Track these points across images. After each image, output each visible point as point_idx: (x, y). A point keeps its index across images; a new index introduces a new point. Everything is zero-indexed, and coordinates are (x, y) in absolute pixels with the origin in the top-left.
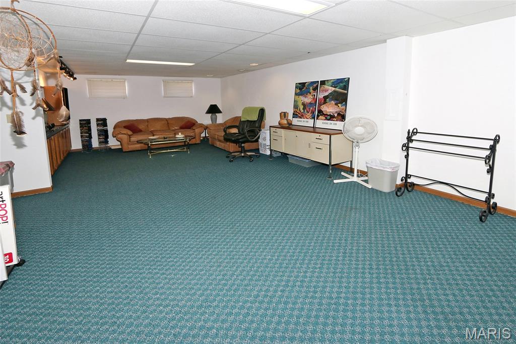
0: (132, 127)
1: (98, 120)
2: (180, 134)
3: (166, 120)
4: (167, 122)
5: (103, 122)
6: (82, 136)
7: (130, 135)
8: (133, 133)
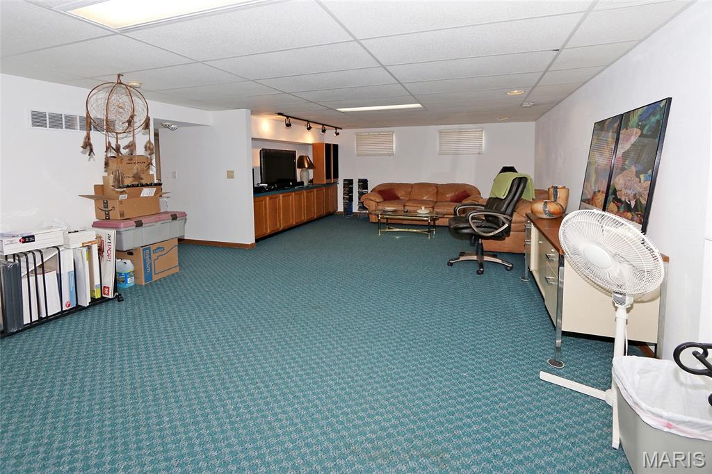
0: (388, 193)
1: (360, 181)
2: (423, 208)
3: (437, 186)
4: (436, 191)
5: (364, 184)
6: (344, 198)
7: (378, 203)
8: (384, 200)
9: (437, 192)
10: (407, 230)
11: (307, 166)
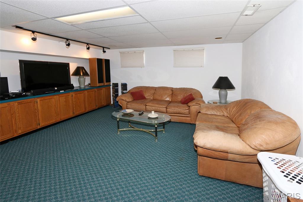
0: (138, 94)
1: (122, 84)
7: (128, 102)
8: (134, 100)
9: (172, 94)
10: (141, 129)
11: (82, 75)
